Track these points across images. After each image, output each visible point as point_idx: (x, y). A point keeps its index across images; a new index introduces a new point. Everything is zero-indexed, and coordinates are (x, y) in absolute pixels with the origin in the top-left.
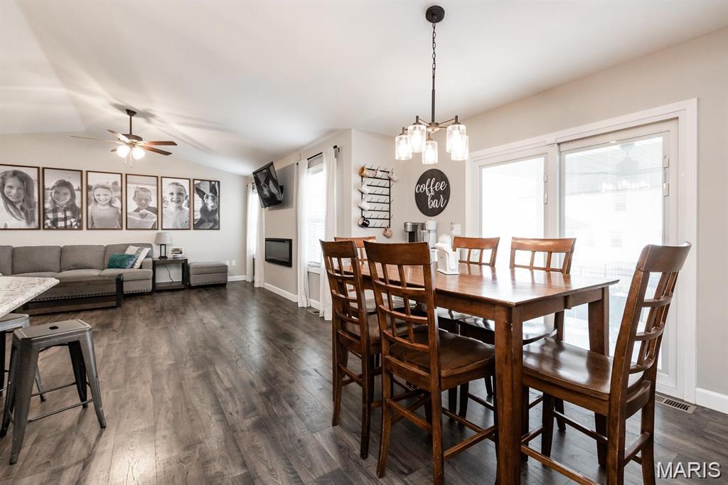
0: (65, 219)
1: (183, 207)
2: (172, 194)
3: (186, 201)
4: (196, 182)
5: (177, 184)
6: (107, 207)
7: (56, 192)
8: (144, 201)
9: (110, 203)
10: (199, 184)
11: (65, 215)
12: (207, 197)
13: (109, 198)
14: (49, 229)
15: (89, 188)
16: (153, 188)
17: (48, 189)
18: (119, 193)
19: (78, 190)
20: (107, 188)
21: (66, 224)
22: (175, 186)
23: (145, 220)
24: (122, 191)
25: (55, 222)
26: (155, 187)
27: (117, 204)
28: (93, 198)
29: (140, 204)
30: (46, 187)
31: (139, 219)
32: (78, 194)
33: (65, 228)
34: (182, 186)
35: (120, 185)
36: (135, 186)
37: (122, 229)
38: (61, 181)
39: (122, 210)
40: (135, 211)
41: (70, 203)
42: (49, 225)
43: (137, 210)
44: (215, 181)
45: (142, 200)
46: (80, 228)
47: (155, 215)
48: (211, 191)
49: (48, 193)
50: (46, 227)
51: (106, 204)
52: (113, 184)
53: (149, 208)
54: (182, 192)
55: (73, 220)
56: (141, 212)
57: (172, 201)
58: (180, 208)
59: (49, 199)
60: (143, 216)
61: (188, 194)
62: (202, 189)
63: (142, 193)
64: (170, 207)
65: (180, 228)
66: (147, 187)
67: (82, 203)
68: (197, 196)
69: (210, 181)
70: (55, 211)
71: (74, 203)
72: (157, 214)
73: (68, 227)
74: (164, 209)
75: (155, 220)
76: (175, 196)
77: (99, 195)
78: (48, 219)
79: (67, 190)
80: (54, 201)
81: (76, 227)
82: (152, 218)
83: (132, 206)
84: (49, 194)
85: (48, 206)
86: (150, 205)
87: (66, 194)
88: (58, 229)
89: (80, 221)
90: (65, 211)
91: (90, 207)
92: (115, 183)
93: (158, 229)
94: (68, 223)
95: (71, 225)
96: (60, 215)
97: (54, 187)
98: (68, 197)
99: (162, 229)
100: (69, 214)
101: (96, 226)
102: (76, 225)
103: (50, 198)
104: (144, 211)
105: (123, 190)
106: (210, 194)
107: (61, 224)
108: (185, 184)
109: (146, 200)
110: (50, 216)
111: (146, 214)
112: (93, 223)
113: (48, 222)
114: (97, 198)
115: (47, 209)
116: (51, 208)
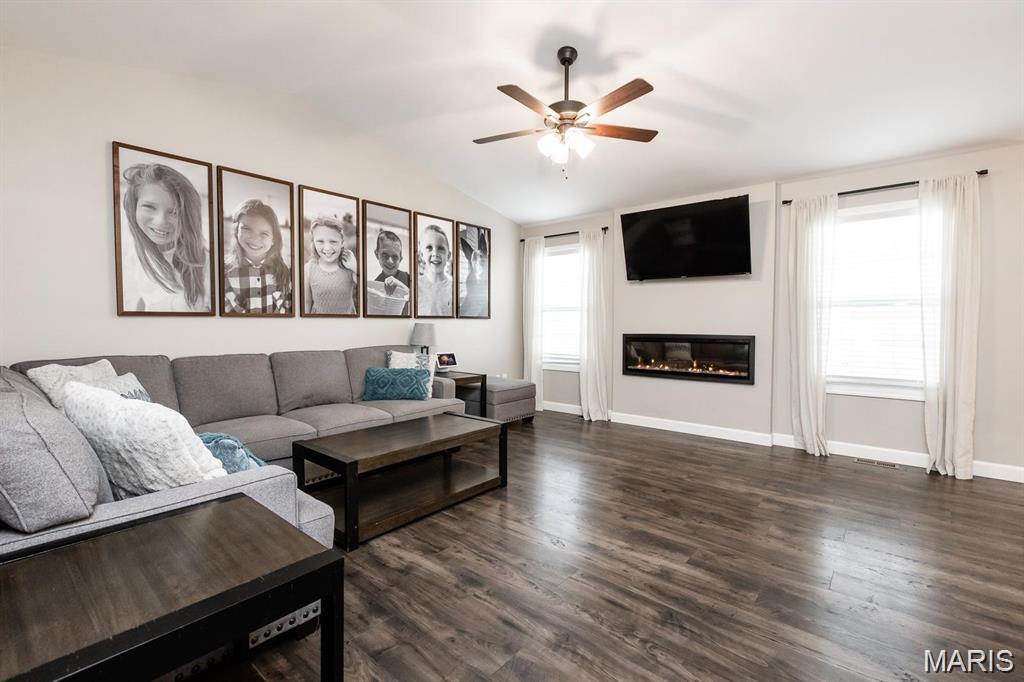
0: (263, 292)
1: (445, 274)
2: (430, 247)
3: (448, 264)
4: (462, 228)
5: (436, 229)
6: (336, 268)
7: (246, 228)
8: (391, 260)
9: (340, 259)
10: (465, 231)
11: (264, 282)
12: (475, 258)
13: (337, 248)
14: (233, 314)
15: (303, 225)
16: (403, 234)
17: (230, 219)
18: (353, 240)
19: (286, 226)
20: (335, 227)
21: (264, 301)
22: (433, 232)
23: (392, 297)
24: (358, 236)
25: (244, 296)
26: (406, 233)
27: (351, 263)
28: (311, 247)
29: (386, 265)
30: (227, 213)
31: (383, 295)
32: (285, 234)
33: (264, 313)
34: (443, 233)
35: (355, 224)
36: (377, 226)
37: (357, 316)
38: (254, 202)
39: (358, 275)
40: (376, 280)
41: (272, 256)
42: (234, 304)
43: (381, 278)
44: (485, 229)
45: (388, 256)
46: (290, 313)
47: (406, 289)
48: (480, 248)
49: (230, 228)
50: (227, 310)
51: (334, 262)
52: (345, 219)
53: (398, 275)
54: (444, 246)
55: (277, 295)
56: (388, 280)
57: (431, 262)
58: (440, 275)
59: (231, 244)
60: (390, 289)
61: (451, 250)
62: (468, 242)
63: (388, 242)
64: (428, 273)
65: (441, 315)
66: (396, 231)
67: (292, 256)
68: (462, 253)
69: (479, 228)
70: (244, 272)
71: (280, 254)
72: (409, 286)
73: (269, 311)
74: (419, 277)
75: (407, 298)
76: (434, 252)
77: (322, 241)
78: (231, 289)
79: (265, 226)
80: (243, 250)
81: (283, 311)
82: (403, 295)
83: (375, 267)
84: (233, 232)
85: (230, 259)
86: (400, 269)
87: (263, 234)
88: (250, 314)
89: (290, 297)
90: (263, 274)
91: (307, 267)
92: (348, 218)
93: (410, 317)
94: (270, 302)
95: (274, 305)
96: (254, 283)
97: (241, 216)
98: (269, 242)
99: (417, 317)
100: (270, 280)
101: (318, 308)
102: (283, 305)
103: (233, 241)
104: (391, 280)
105: (361, 232)
106: (479, 252)
107: (256, 303)
108: (447, 228)
109: (395, 257)
110: (235, 282)
111: (395, 286)
112: (313, 302)
113: (230, 296)
114: (319, 247)
115: (229, 266)
116: (237, 266)
